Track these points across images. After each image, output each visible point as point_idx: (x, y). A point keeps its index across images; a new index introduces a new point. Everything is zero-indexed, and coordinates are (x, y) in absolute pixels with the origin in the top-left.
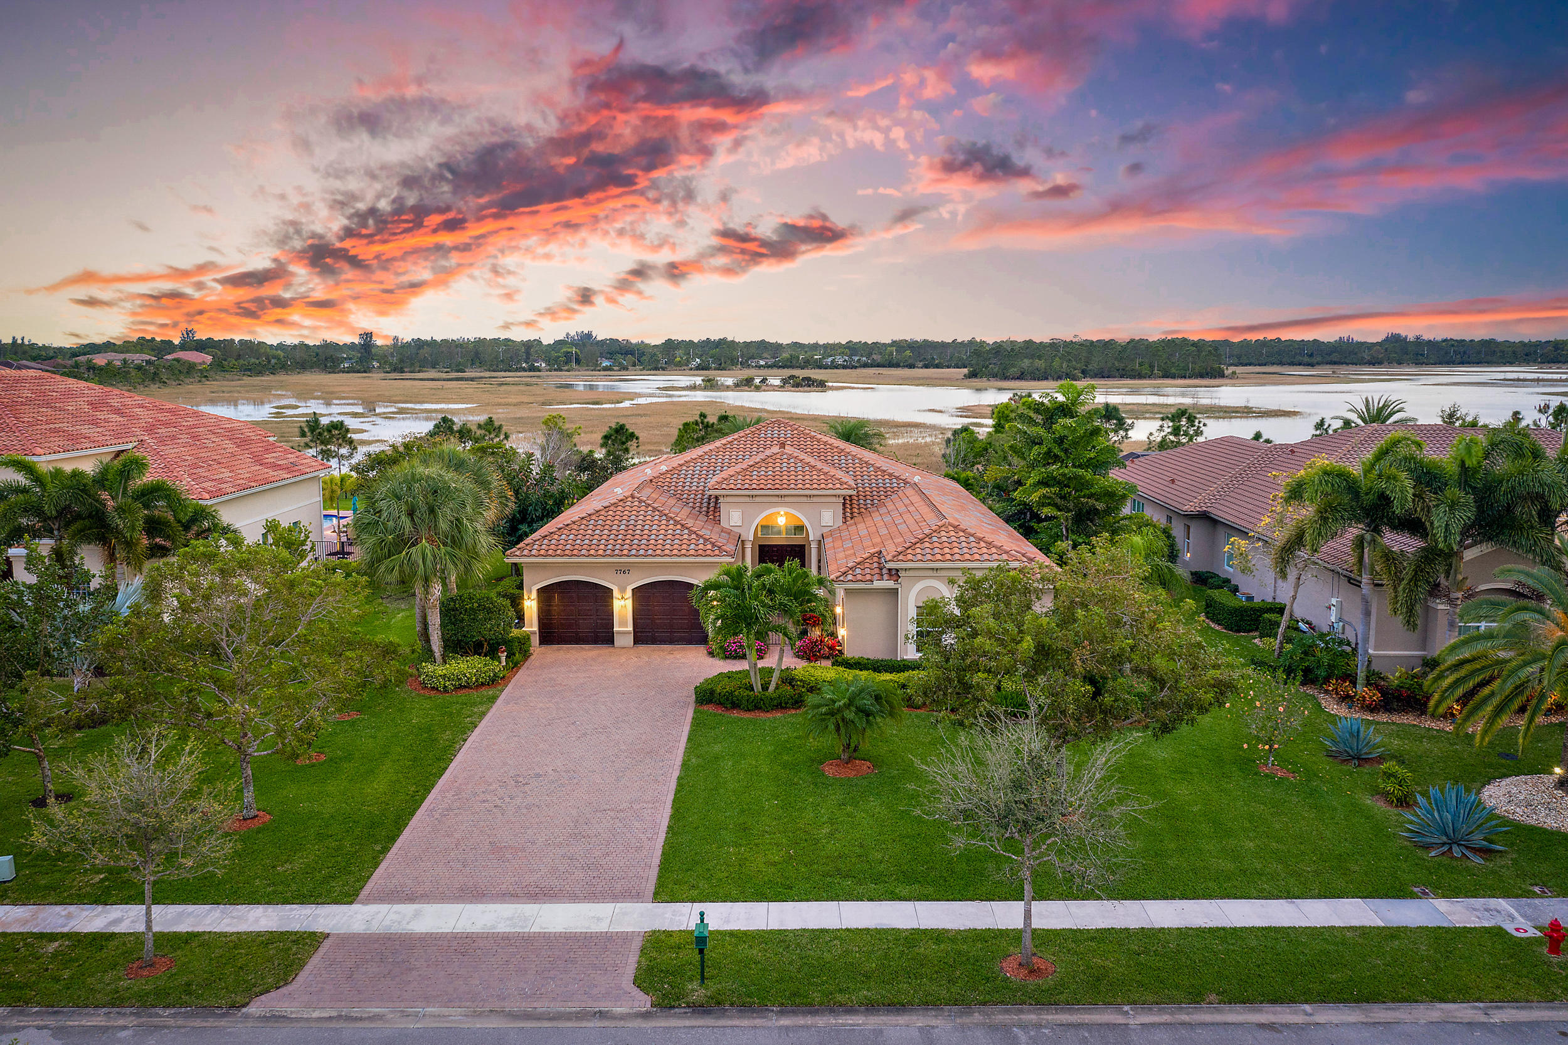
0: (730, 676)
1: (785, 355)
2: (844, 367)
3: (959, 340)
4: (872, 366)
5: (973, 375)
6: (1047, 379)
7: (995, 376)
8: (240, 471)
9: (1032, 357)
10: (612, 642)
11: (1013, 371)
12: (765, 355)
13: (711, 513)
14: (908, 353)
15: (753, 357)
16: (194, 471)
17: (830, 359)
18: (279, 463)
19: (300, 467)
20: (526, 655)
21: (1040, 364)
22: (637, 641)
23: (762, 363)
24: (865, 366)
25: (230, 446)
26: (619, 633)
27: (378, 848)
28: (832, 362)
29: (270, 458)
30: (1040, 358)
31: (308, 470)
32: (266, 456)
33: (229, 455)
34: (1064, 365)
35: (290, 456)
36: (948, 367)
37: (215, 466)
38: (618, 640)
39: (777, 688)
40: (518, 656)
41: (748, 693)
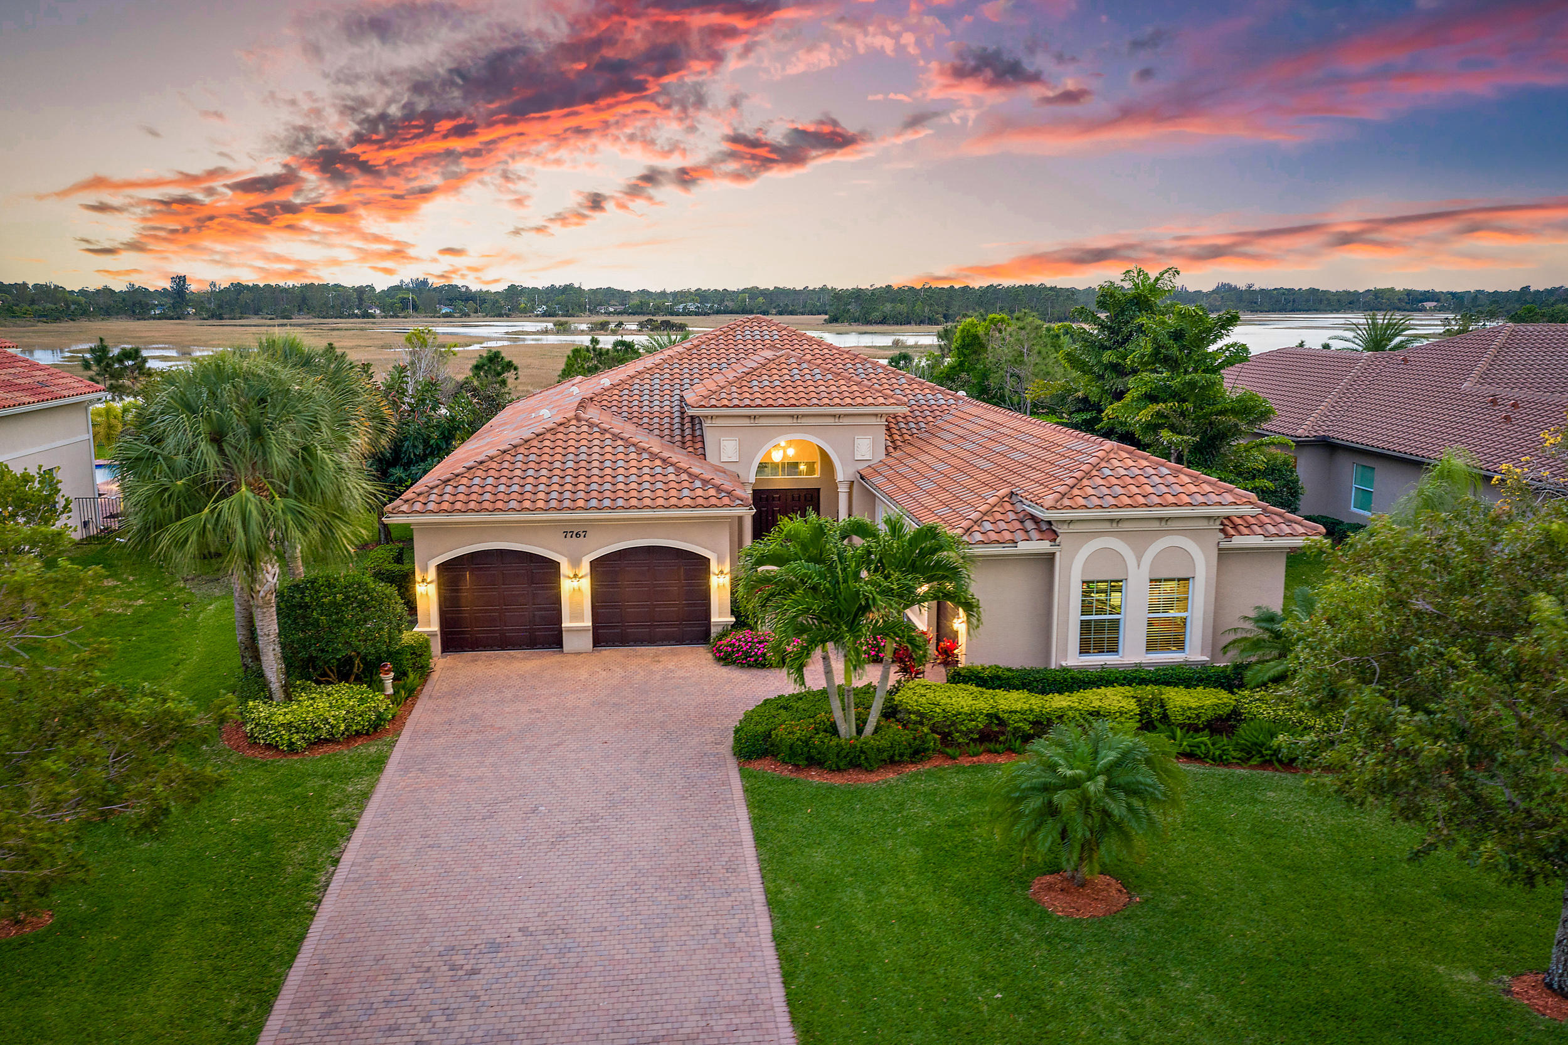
1: (636, 301)
2: (697, 314)
3: (811, 288)
4: (725, 312)
5: (834, 320)
6: (909, 323)
7: (856, 320)
9: (893, 301)
10: (560, 645)
11: (876, 315)
12: (613, 302)
13: (689, 444)
14: (761, 299)
15: (600, 304)
17: (681, 306)
18: (18, 382)
19: (52, 389)
20: (425, 671)
21: (902, 308)
22: (598, 642)
23: (611, 309)
24: (718, 312)
26: (571, 630)
28: (684, 308)
29: (4, 375)
30: (901, 301)
34: (927, 309)
35: (38, 373)
36: (803, 314)
38: (568, 642)
39: (878, 728)
40: (412, 676)
41: (834, 738)
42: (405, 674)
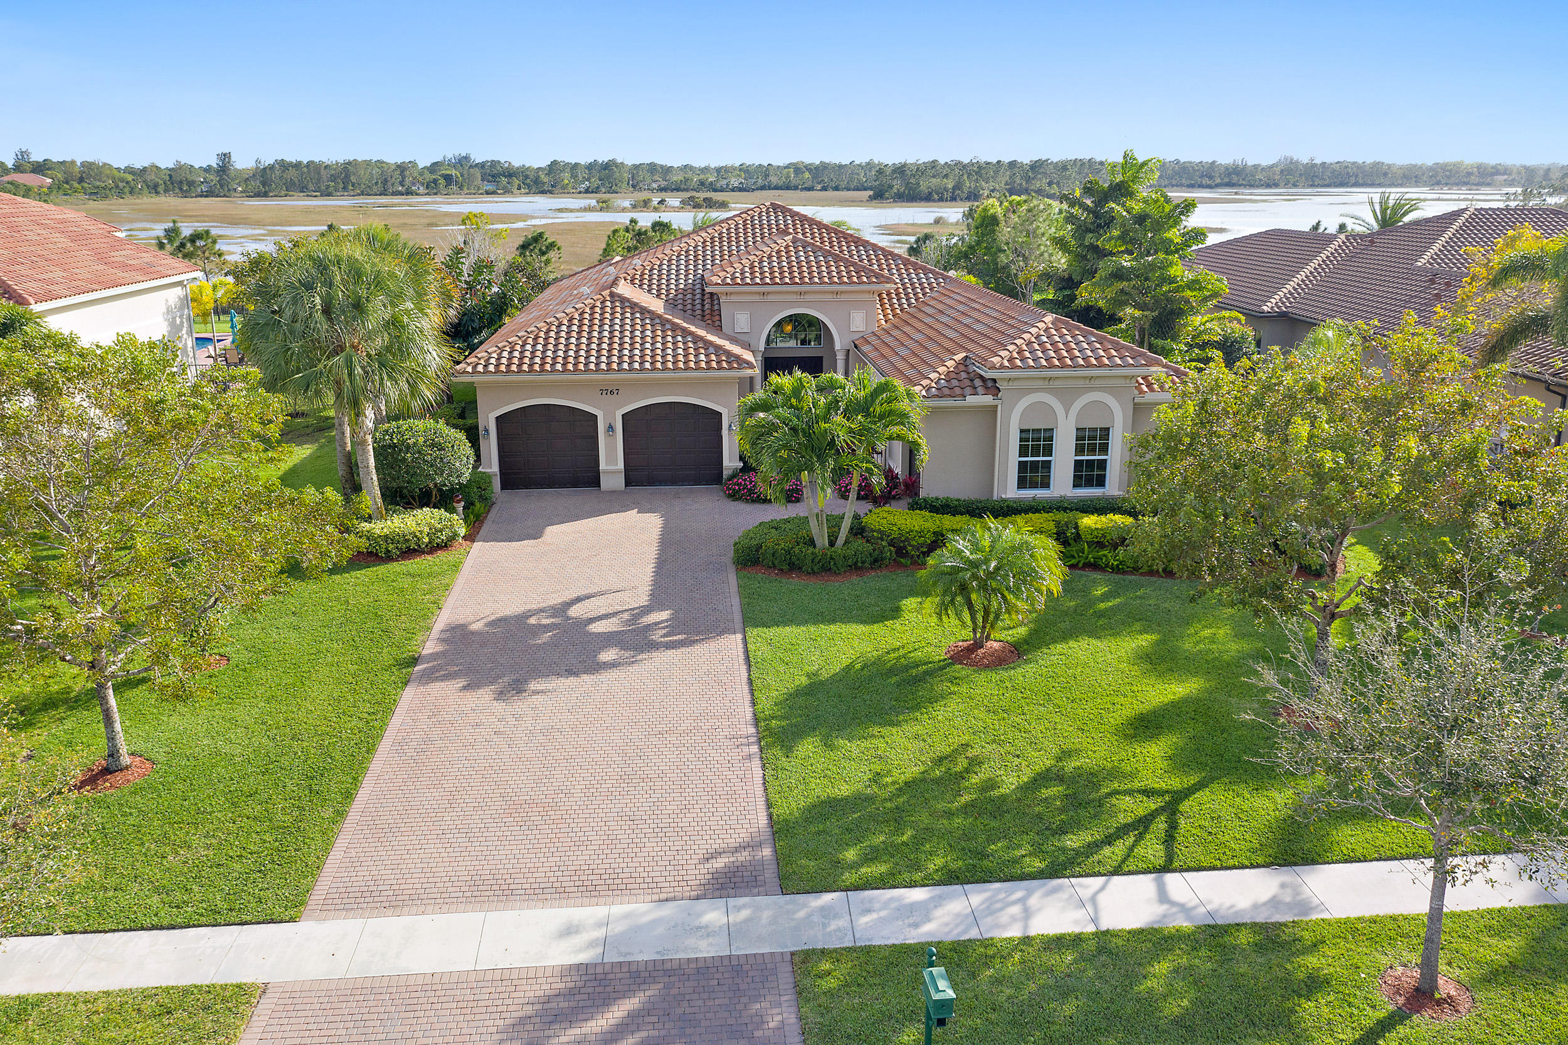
0: (775, 526)
1: (679, 177)
2: (741, 190)
4: (769, 188)
7: (899, 196)
8: (77, 271)
9: (938, 176)
10: (597, 483)
12: (656, 178)
13: (707, 317)
14: (807, 175)
15: (644, 180)
16: (12, 268)
17: (725, 182)
18: (130, 262)
19: (160, 268)
20: (488, 503)
22: (628, 483)
23: (655, 186)
24: (762, 188)
25: (63, 241)
26: (607, 472)
27: (328, 813)
28: (728, 184)
29: (118, 256)
30: (946, 176)
31: (170, 272)
32: (113, 254)
33: (60, 251)
34: (972, 186)
35: (143, 255)
36: (847, 189)
37: (41, 264)
38: (606, 483)
39: (846, 542)
40: (478, 505)
41: (811, 549)
42: (472, 504)
